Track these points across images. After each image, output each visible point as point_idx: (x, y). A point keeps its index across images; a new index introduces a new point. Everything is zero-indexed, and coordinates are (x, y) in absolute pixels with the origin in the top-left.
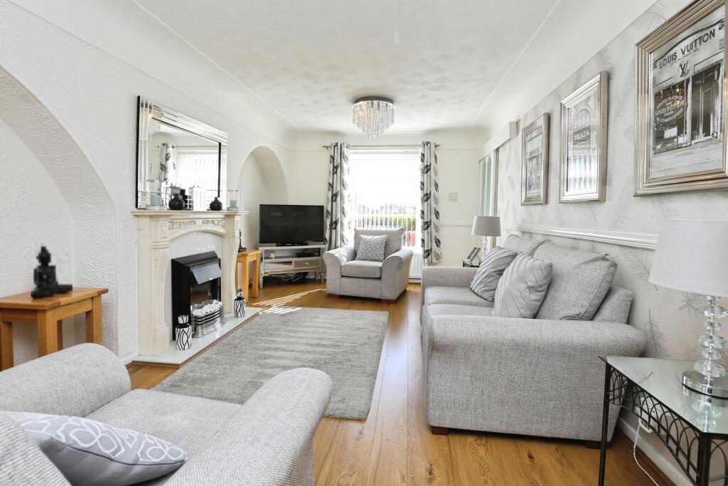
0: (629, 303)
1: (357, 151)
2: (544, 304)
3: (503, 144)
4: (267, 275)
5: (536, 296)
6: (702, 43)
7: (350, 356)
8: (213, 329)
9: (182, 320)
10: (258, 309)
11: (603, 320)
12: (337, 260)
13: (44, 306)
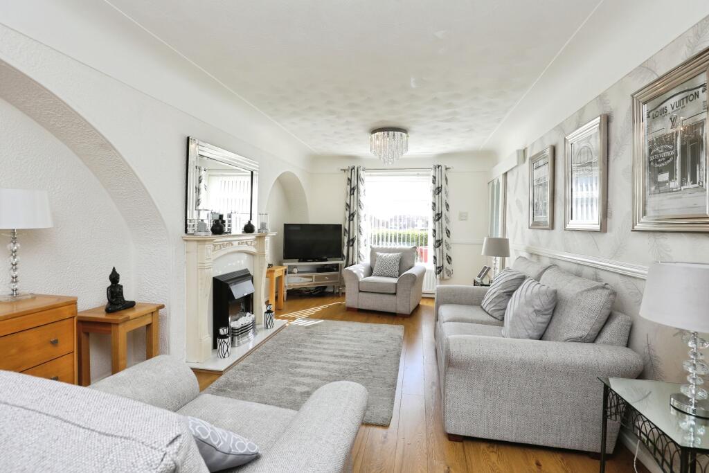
0: (628, 328)
1: (372, 173)
2: (550, 326)
3: (512, 169)
4: (291, 289)
5: (543, 319)
6: (689, 102)
7: (371, 367)
8: (247, 339)
9: (223, 331)
10: (285, 321)
11: (604, 343)
12: (355, 276)
13: (118, 320)
